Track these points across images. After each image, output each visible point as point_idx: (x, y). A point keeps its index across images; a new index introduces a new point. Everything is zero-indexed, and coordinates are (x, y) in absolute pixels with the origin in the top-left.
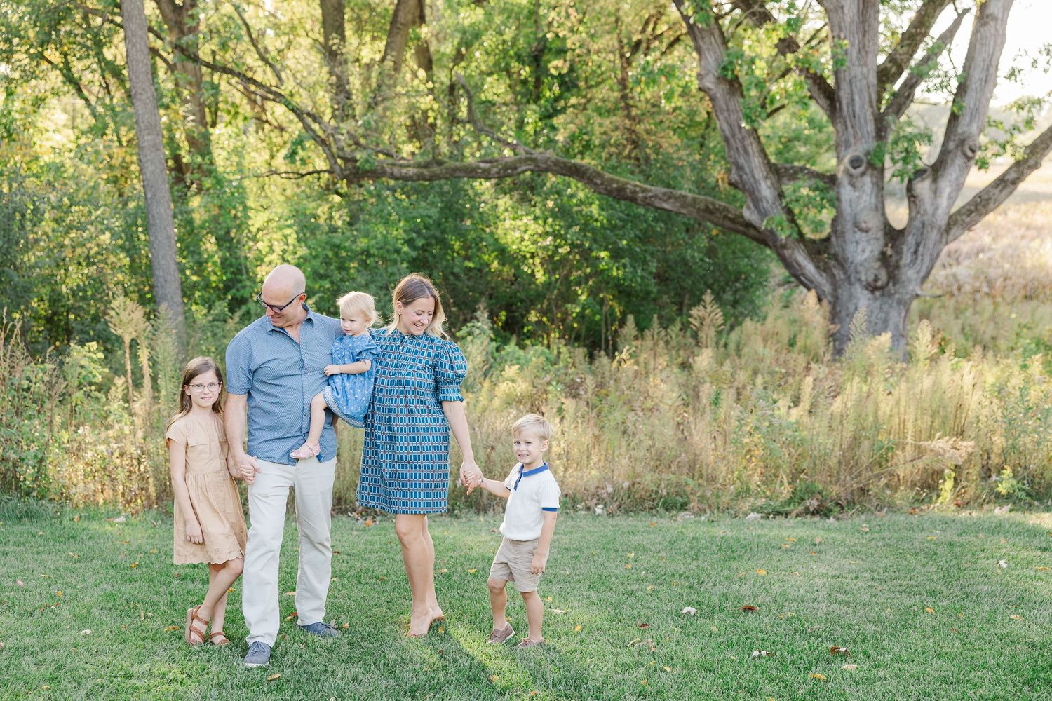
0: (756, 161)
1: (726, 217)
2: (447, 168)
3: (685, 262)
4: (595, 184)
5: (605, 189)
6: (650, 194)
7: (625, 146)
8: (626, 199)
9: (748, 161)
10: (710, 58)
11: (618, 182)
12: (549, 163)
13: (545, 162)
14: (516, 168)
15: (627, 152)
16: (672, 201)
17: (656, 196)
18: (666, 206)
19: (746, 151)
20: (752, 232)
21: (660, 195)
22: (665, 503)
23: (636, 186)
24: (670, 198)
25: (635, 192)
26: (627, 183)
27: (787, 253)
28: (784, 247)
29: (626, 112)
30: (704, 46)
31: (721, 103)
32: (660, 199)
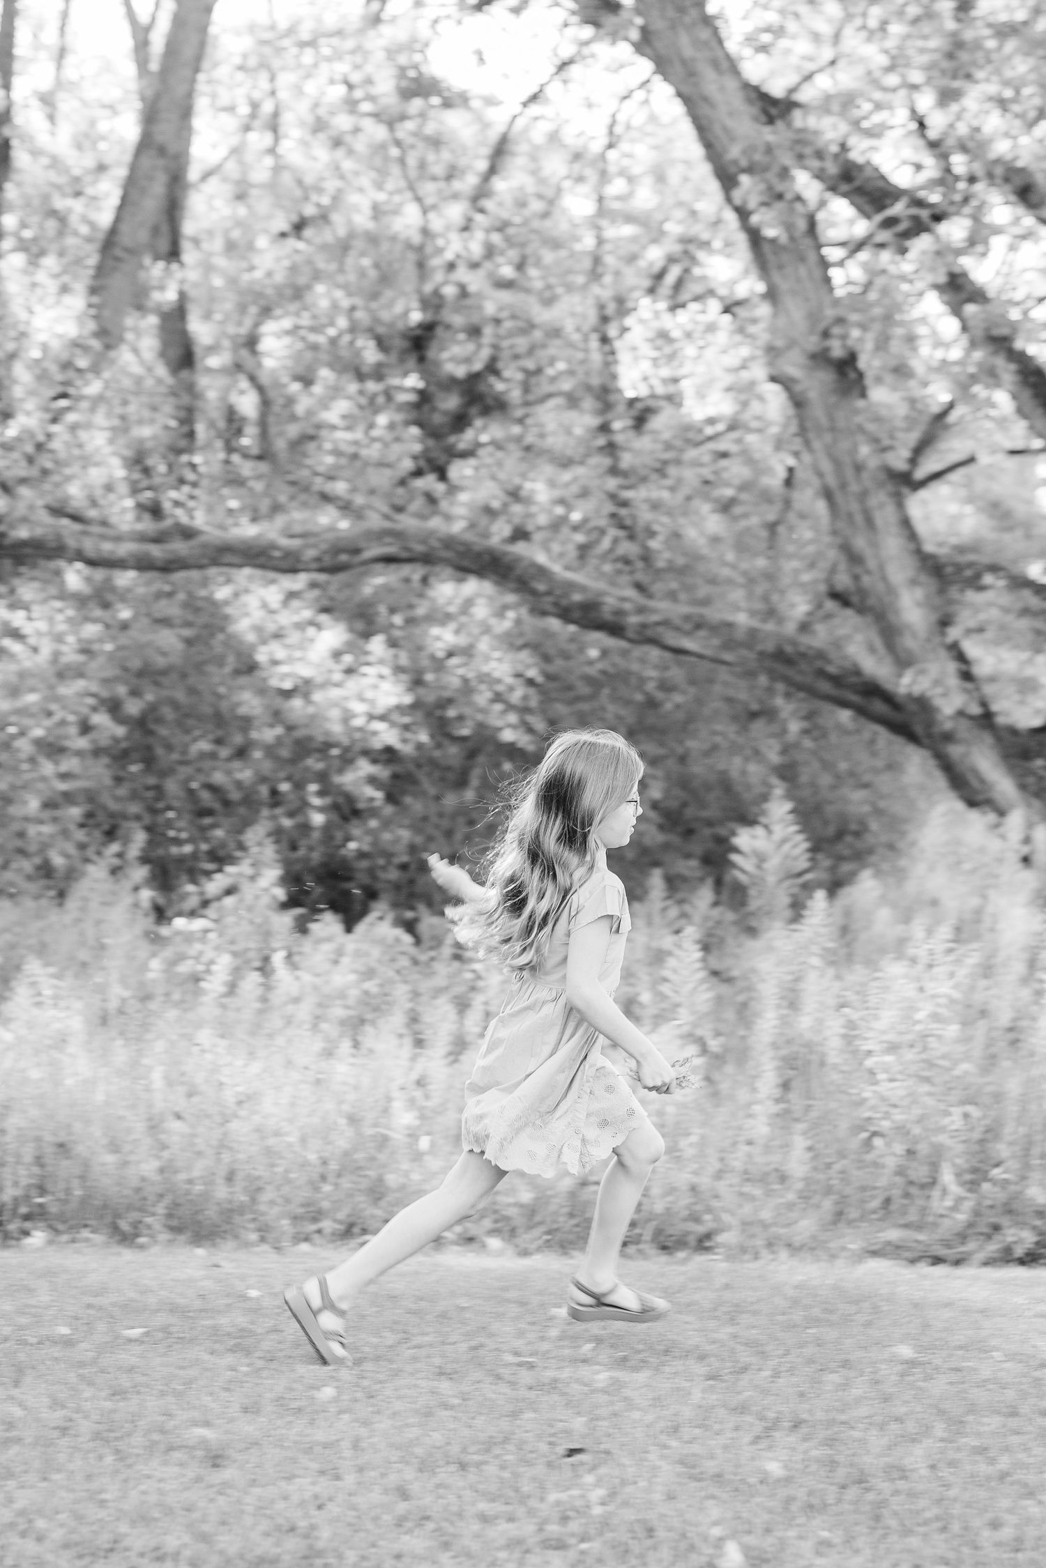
0: (892, 545)
1: (821, 673)
2: (205, 546)
3: (726, 785)
4: (534, 593)
5: (556, 604)
6: (655, 618)
7: (602, 532)
8: (601, 626)
9: (875, 545)
10: (796, 311)
11: (583, 589)
12: (435, 544)
13: (424, 542)
14: (356, 551)
15: (606, 543)
16: (702, 633)
17: (666, 623)
18: (688, 644)
19: (870, 522)
20: (879, 707)
21: (677, 621)
22: (658, 1232)
23: (624, 599)
24: (698, 626)
25: (619, 613)
26: (604, 594)
27: (955, 751)
28: (948, 737)
29: (607, 461)
30: (783, 285)
31: (817, 412)
32: (677, 629)
